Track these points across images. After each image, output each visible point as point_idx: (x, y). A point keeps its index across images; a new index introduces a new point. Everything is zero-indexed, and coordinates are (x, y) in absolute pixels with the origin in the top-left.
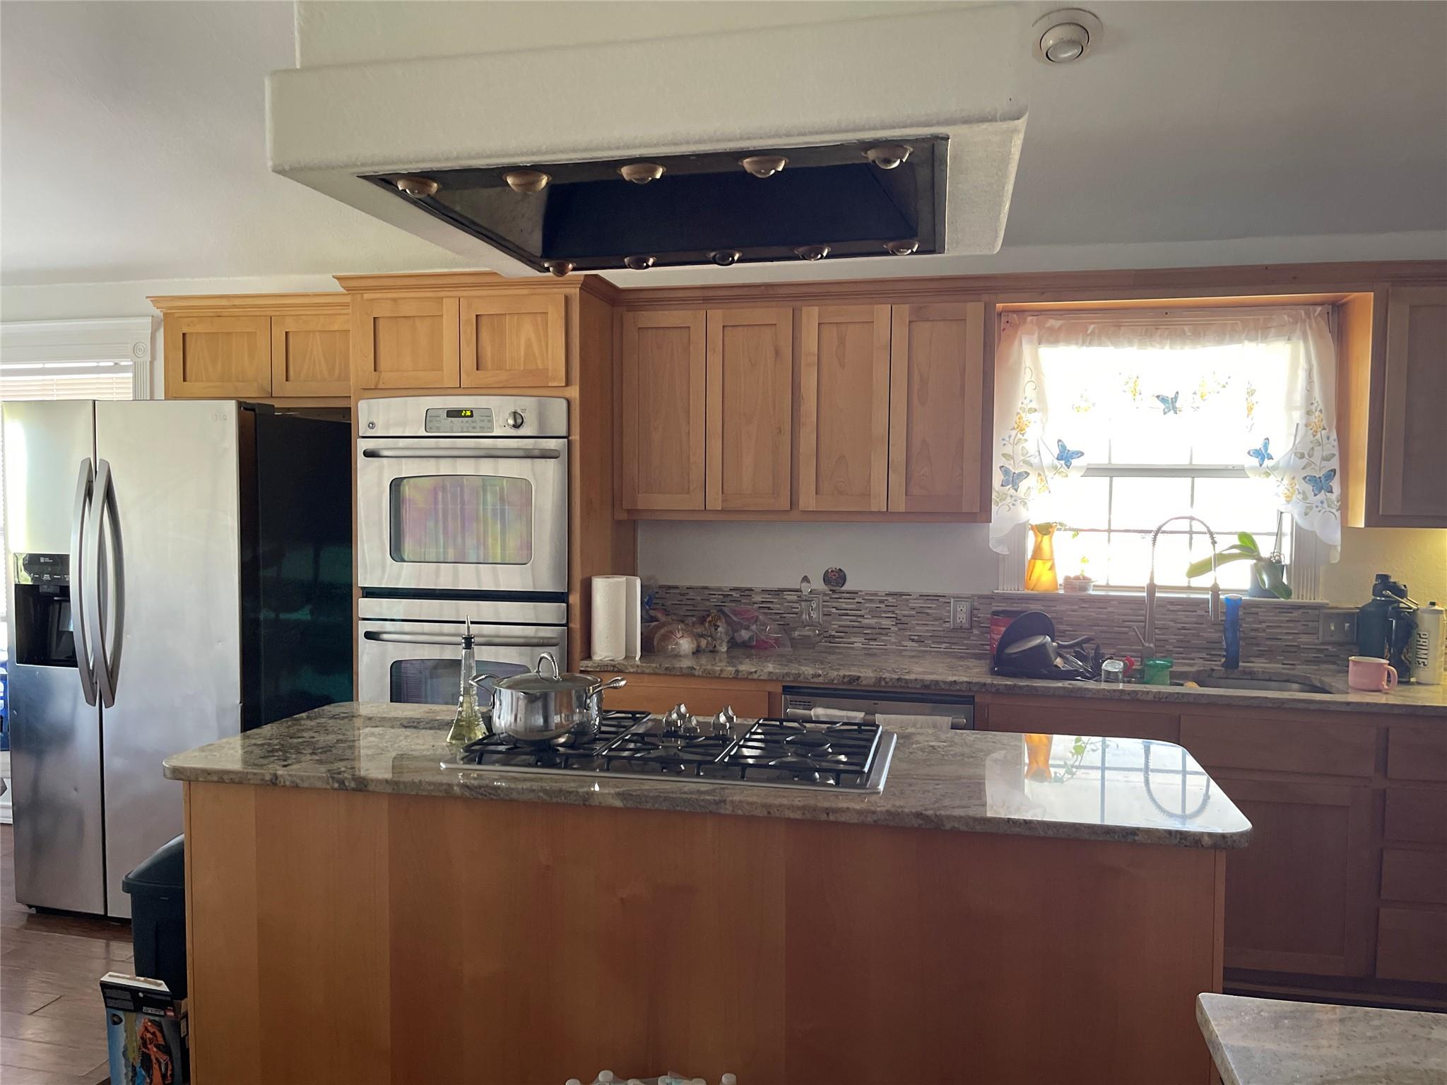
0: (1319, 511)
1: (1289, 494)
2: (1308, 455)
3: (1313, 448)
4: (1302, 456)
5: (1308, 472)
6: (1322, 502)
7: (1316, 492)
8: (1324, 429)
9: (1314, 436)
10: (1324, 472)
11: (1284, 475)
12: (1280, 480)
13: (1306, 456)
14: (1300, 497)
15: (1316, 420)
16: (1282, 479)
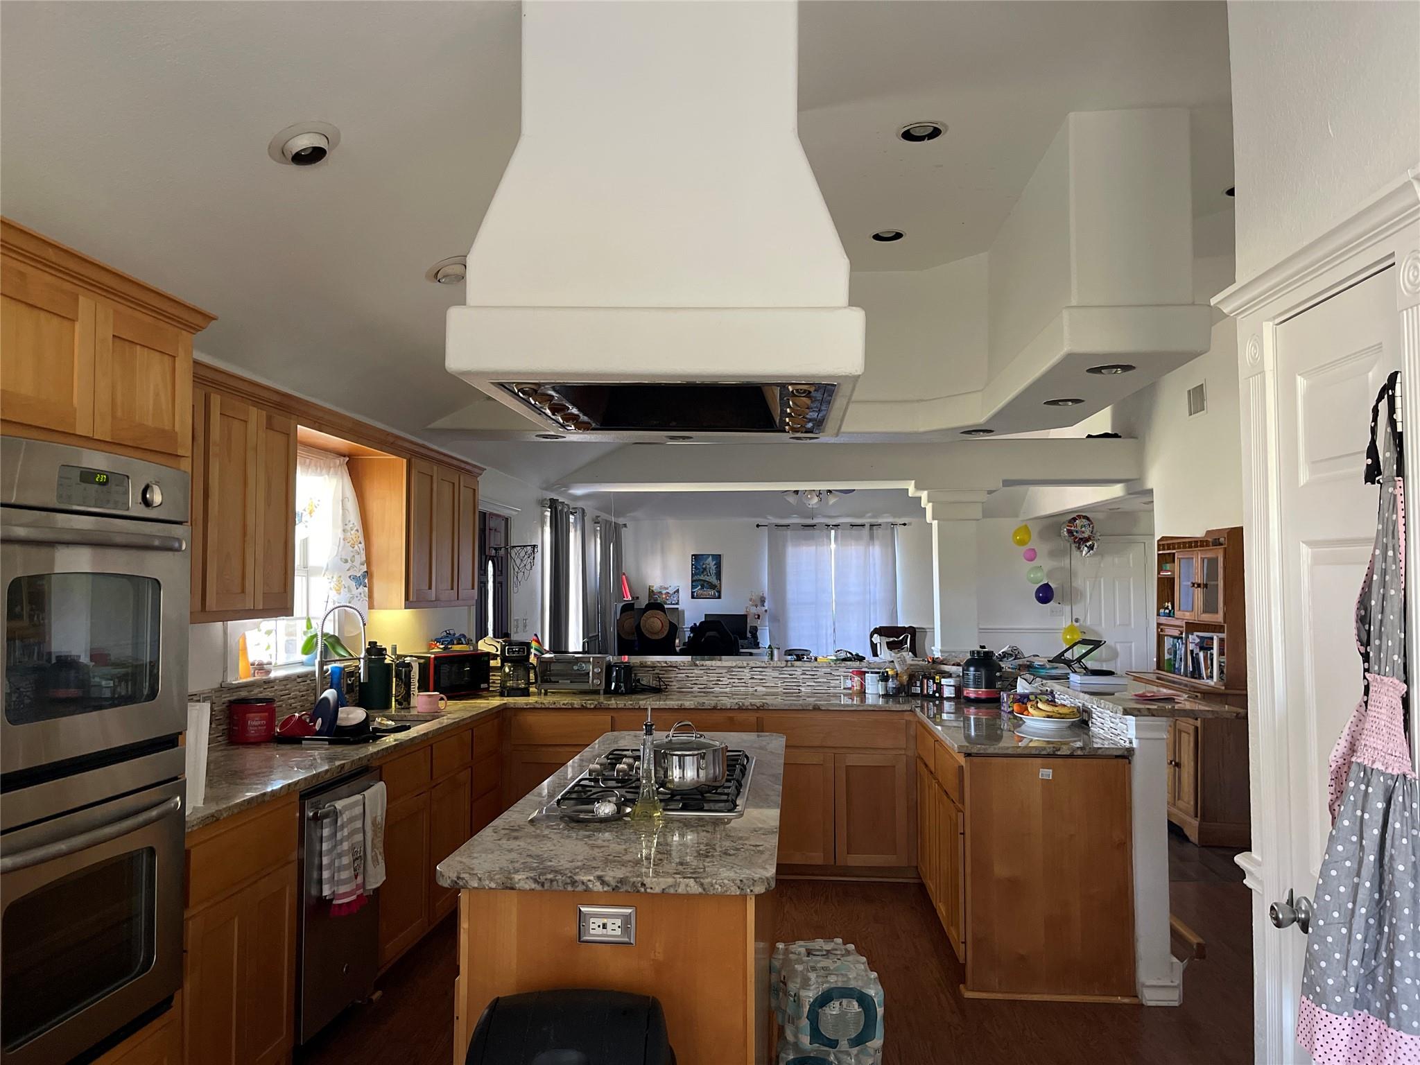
0: (359, 600)
1: (337, 588)
2: (351, 560)
3: (354, 556)
4: (346, 561)
5: (350, 573)
6: (360, 594)
7: (358, 586)
8: (360, 543)
9: (353, 547)
10: (361, 572)
11: (334, 574)
12: (330, 577)
13: (349, 561)
14: (346, 590)
15: (353, 537)
16: (333, 577)
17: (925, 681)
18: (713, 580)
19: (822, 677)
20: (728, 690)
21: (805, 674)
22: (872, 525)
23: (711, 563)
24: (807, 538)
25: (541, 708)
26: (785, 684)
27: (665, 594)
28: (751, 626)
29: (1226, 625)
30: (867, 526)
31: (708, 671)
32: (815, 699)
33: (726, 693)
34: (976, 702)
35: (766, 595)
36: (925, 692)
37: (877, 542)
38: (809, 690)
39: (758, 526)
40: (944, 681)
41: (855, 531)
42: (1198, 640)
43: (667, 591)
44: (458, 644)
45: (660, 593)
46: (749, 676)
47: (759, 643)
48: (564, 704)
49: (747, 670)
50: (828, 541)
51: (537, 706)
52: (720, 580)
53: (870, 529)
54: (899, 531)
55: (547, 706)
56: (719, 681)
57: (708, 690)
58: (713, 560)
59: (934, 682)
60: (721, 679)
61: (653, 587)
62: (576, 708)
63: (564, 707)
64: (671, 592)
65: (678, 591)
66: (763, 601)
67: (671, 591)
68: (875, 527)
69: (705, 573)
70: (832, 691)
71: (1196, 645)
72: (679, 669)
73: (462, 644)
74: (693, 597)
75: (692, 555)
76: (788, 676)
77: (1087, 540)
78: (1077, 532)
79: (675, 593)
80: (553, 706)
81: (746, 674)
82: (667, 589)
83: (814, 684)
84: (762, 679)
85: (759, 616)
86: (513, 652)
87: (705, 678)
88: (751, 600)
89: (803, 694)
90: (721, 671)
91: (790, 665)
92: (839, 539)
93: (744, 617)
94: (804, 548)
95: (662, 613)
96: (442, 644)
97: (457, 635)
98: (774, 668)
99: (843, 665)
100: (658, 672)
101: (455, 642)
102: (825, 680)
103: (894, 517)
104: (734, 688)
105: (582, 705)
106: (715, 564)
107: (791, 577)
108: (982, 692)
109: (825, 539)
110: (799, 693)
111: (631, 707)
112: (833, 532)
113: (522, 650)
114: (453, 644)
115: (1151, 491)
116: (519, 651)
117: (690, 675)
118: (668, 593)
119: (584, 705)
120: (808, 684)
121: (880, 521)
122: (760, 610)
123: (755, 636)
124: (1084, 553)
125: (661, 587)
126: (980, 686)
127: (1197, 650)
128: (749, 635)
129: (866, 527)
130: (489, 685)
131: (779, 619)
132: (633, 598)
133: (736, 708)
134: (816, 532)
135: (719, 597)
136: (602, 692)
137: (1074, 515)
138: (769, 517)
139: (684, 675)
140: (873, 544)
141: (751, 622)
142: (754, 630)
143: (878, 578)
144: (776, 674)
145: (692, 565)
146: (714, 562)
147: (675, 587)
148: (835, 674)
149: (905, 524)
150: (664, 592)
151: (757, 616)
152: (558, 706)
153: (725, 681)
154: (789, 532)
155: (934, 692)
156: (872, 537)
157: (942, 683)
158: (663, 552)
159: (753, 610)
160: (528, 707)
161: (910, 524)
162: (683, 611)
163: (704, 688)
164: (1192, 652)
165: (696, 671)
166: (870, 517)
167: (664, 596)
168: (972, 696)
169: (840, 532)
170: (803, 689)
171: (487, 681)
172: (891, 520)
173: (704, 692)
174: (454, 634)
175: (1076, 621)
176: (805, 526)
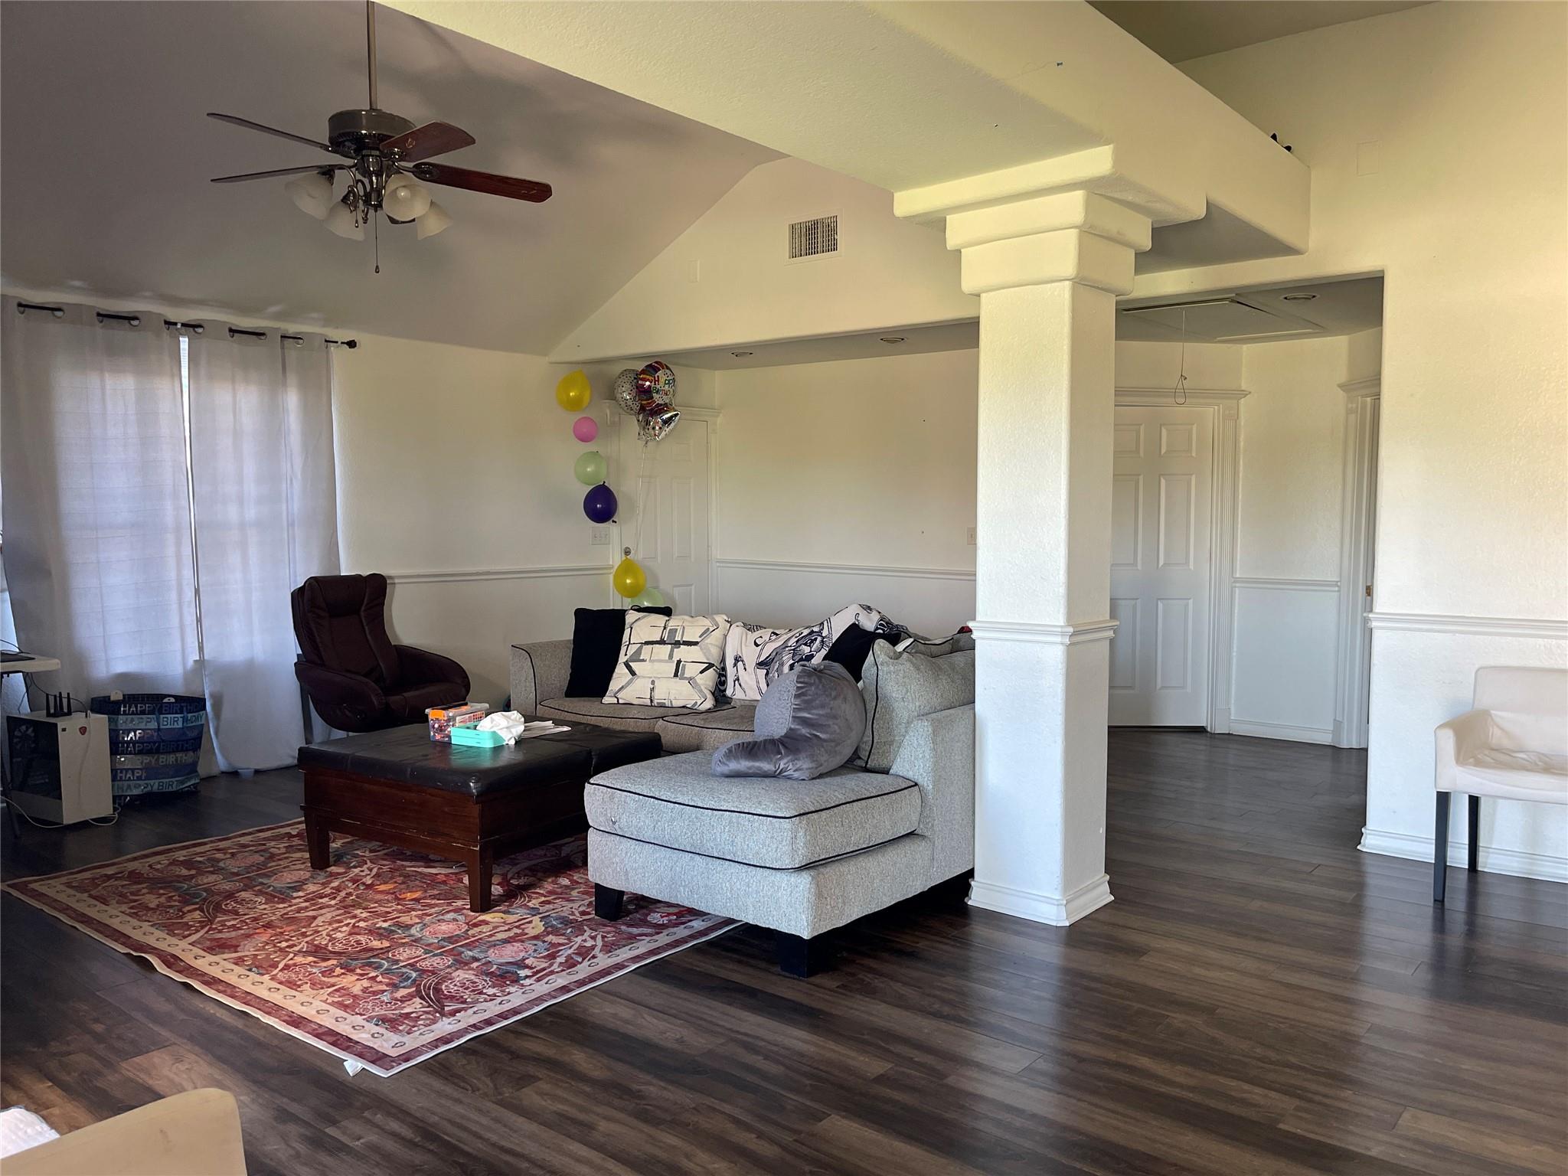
22: (283, 337)
24: (113, 356)
30: (274, 338)
37: (292, 379)
53: (282, 345)
54: (340, 357)
68: (288, 342)
77: (666, 408)
78: (658, 391)
112: (184, 342)
129: (269, 337)
137: (652, 361)
140: (285, 384)
149: (352, 344)
156: (284, 366)
161: (364, 344)
169: (203, 343)
175: (627, 552)
176: (103, 316)
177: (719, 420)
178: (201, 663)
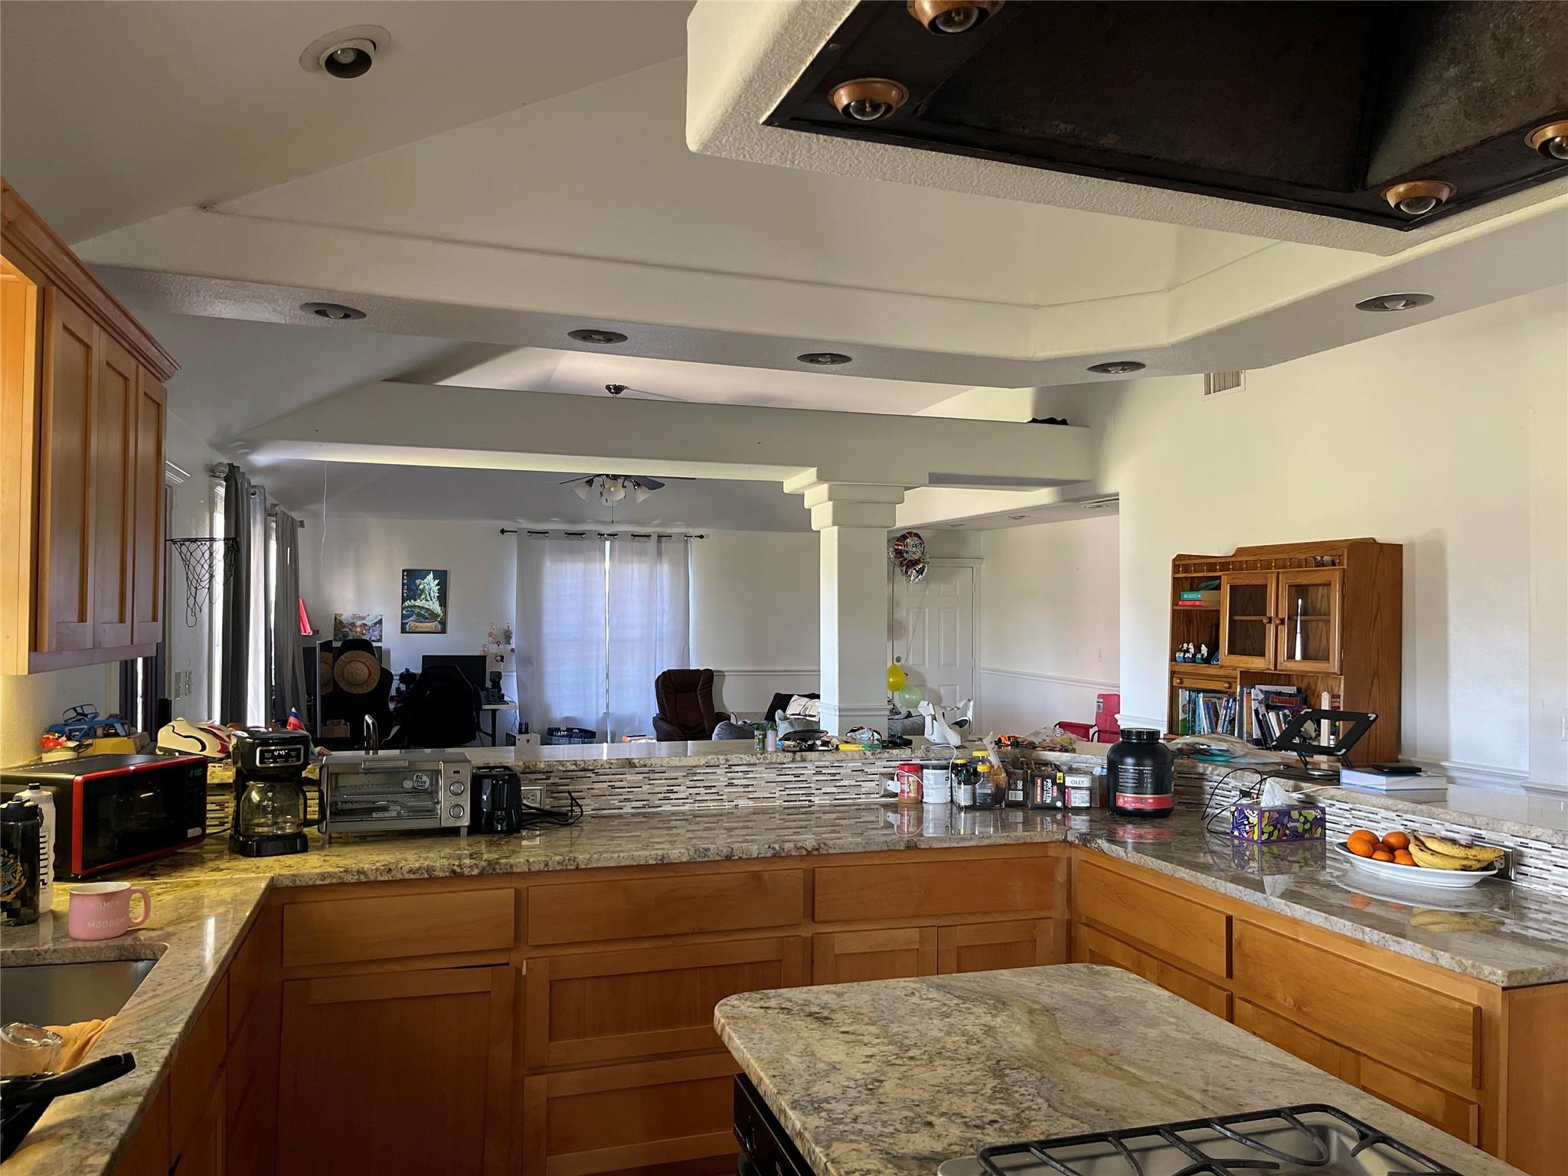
17: (1039, 781)
18: (435, 606)
19: (848, 777)
20: (686, 807)
21: (820, 773)
22: (660, 536)
23: (430, 583)
24: (574, 552)
25: (359, 883)
26: (787, 792)
27: (361, 626)
28: (491, 672)
29: (1343, 677)
30: (654, 538)
31: (652, 776)
32: (834, 816)
33: (684, 813)
34: (1138, 816)
35: (513, 628)
36: (1039, 800)
37: (665, 559)
38: (827, 801)
39: (503, 531)
40: (1069, 781)
41: (637, 544)
42: (1261, 696)
43: (364, 622)
44: (107, 735)
45: (353, 624)
46: (724, 780)
47: (503, 695)
48: (410, 871)
49: (720, 771)
50: (602, 556)
51: (349, 878)
52: (445, 607)
53: (658, 541)
54: (694, 544)
55: (372, 878)
56: (672, 792)
57: (650, 810)
58: (434, 579)
59: (1054, 783)
60: (675, 789)
61: (341, 615)
62: (437, 878)
63: (412, 876)
64: (370, 624)
65: (380, 622)
66: (508, 637)
67: (369, 622)
68: (663, 539)
69: (423, 597)
70: (863, 800)
71: (1260, 703)
72: (597, 774)
73: (117, 735)
74: (403, 631)
75: (404, 571)
76: (792, 778)
77: (917, 562)
78: (907, 552)
79: (376, 624)
80: (385, 878)
81: (721, 777)
82: (363, 618)
83: (835, 790)
84: (747, 786)
85: (502, 657)
86: (275, 758)
87: (645, 788)
88: (491, 635)
89: (816, 808)
90: (674, 775)
91: (799, 759)
92: (617, 553)
93: (482, 659)
94: (568, 564)
95: (367, 654)
96: (69, 739)
97: (102, 717)
98: (769, 766)
99: (886, 754)
100: (557, 780)
101: (100, 732)
102: (853, 783)
103: (688, 526)
104: (697, 805)
105: (454, 871)
106: (437, 585)
107: (549, 604)
108: (1149, 801)
109: (598, 553)
110: (810, 806)
111: (559, 868)
112: (608, 543)
113: (293, 754)
114: (95, 736)
115: (1115, 498)
116: (287, 757)
117: (617, 784)
118: (365, 625)
119: (458, 870)
120: (824, 790)
121: (669, 531)
122: (504, 649)
123: (496, 685)
124: (912, 578)
125: (354, 616)
126: (1144, 791)
127: (1262, 710)
128: (488, 684)
129: (652, 537)
130: (204, 830)
131: (531, 663)
132: (314, 632)
133: (768, 855)
134: (585, 543)
135: (443, 631)
136: (464, 832)
137: (904, 532)
138: (520, 520)
139: (605, 785)
140: (661, 562)
141: (491, 667)
142: (497, 678)
143: (666, 607)
144: (772, 775)
145: (403, 584)
146: (437, 581)
147: (377, 617)
148: (869, 771)
149: (701, 537)
150: (359, 623)
151: (499, 658)
152: (399, 876)
153: (682, 791)
154: (547, 542)
155: (1054, 800)
156: (660, 552)
157: (1067, 784)
158: (358, 565)
159: (494, 649)
160: (327, 882)
161: (708, 536)
162: (389, 652)
163: (644, 807)
164: (1257, 712)
165: (628, 777)
166: (658, 525)
167: (358, 629)
168: (1130, 806)
169: (617, 544)
170: (816, 800)
171: (201, 821)
172: (683, 530)
173: (644, 815)
174: (96, 715)
175: (898, 660)
176: (569, 534)
177: (983, 566)
178: (607, 714)
